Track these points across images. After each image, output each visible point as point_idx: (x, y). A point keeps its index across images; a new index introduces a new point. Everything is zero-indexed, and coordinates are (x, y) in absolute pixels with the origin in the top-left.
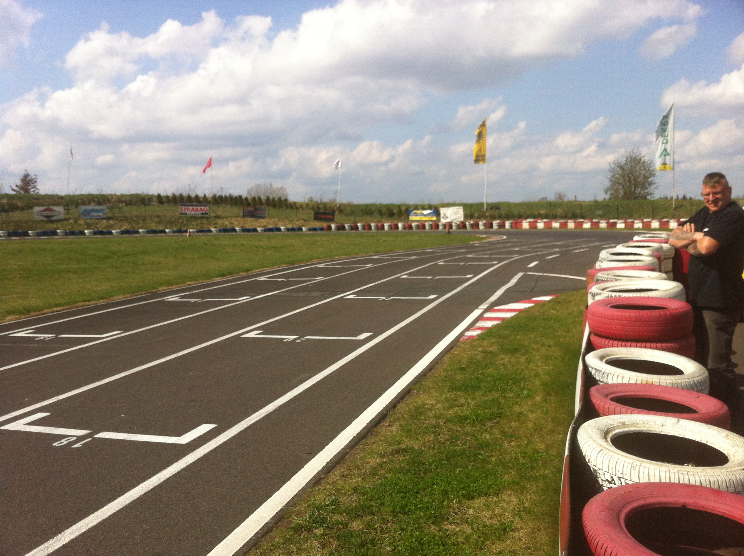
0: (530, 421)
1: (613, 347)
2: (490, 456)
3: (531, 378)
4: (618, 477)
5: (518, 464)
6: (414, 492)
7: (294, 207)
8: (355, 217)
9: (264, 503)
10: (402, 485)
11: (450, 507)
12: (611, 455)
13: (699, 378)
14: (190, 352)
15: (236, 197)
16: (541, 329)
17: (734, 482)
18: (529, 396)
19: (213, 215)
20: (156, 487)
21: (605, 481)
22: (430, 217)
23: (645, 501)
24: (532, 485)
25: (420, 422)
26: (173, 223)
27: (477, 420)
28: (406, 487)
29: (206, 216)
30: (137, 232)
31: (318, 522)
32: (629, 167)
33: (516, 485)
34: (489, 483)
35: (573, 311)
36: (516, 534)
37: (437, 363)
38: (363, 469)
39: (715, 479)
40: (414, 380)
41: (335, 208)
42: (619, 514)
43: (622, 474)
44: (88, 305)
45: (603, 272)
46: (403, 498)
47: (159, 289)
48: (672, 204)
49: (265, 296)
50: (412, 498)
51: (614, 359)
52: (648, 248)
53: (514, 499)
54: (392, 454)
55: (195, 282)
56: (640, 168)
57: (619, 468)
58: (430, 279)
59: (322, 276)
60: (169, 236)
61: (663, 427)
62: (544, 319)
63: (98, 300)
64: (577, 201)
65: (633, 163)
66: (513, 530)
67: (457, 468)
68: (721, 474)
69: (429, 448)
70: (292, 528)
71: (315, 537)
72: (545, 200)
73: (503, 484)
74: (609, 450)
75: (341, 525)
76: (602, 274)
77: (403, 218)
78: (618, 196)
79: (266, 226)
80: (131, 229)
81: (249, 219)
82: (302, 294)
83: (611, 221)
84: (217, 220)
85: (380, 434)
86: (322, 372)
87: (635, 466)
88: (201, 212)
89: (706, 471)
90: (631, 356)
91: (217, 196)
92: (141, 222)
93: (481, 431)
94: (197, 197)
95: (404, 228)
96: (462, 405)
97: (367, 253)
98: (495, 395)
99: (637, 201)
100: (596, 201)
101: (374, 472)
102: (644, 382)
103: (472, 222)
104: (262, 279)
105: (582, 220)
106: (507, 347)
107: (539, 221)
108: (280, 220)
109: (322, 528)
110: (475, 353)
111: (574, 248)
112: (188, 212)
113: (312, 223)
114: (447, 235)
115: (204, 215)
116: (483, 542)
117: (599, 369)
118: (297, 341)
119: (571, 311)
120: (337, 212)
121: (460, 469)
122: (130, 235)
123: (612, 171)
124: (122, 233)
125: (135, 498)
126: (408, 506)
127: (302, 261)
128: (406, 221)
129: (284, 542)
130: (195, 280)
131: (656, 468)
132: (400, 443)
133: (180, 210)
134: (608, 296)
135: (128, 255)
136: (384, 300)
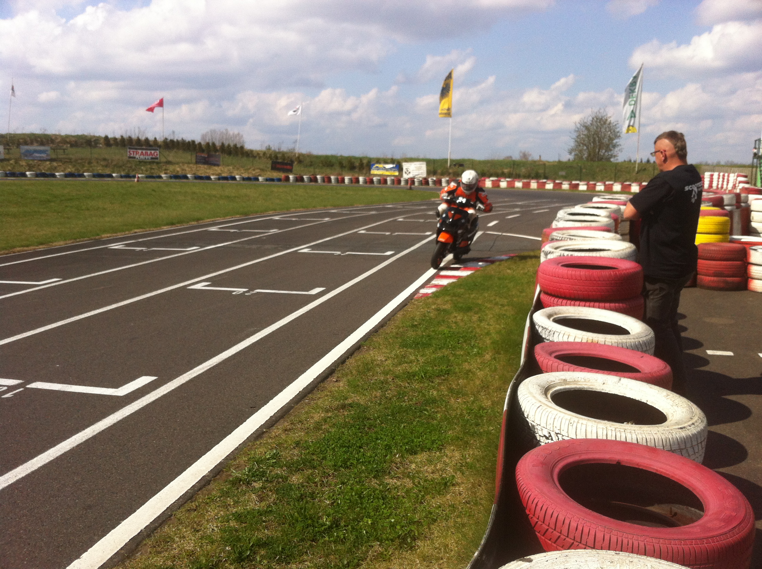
0: (479, 378)
1: (561, 305)
2: (436, 412)
3: (482, 336)
4: (556, 433)
5: (463, 420)
6: (357, 447)
7: (251, 155)
8: (314, 168)
9: (203, 457)
10: (346, 440)
11: (392, 462)
12: (549, 411)
13: (644, 339)
14: (132, 303)
15: (189, 142)
16: (496, 288)
17: (670, 440)
18: (479, 354)
19: (163, 160)
20: (90, 439)
21: (543, 437)
22: (393, 171)
23: (580, 457)
24: (475, 441)
25: (368, 378)
26: (121, 167)
27: (425, 376)
28: (349, 441)
29: (156, 160)
30: (82, 176)
31: (257, 475)
32: (595, 128)
33: (459, 440)
34: (433, 439)
35: (528, 271)
36: (457, 488)
37: (389, 320)
38: (307, 423)
39: (652, 437)
40: (364, 336)
41: (294, 159)
42: (552, 470)
43: (560, 430)
44: (26, 251)
45: (558, 232)
46: (345, 452)
47: (103, 236)
48: (635, 167)
49: (216, 247)
50: (354, 452)
51: (562, 318)
52: (606, 210)
53: (457, 454)
54: (337, 409)
55: (141, 230)
56: (606, 129)
57: (557, 424)
58: (388, 235)
59: (276, 229)
60: (116, 181)
61: (604, 385)
62: (499, 279)
63: (37, 246)
64: (541, 161)
65: (599, 124)
66: (453, 485)
67: (402, 423)
68: (658, 432)
69: (375, 403)
70: (230, 481)
71: (254, 490)
72: (510, 159)
73: (447, 439)
74: (547, 406)
75: (281, 478)
76: (557, 233)
77: (364, 171)
78: (582, 157)
79: (220, 174)
80: (76, 172)
81: (202, 166)
82: (254, 247)
83: (574, 182)
84: (168, 166)
85: (327, 389)
86: (270, 327)
87: (572, 422)
88: (151, 156)
89: (643, 429)
90: (578, 315)
91: (168, 140)
92: (86, 165)
93: (429, 387)
94: (147, 140)
95: (365, 182)
96: (411, 362)
97: (325, 206)
98: (446, 352)
99: (600, 163)
100: (560, 162)
101: (318, 427)
102: (590, 341)
103: (435, 179)
104: (214, 229)
105: (544, 181)
106: (460, 305)
107: (502, 180)
108: (236, 168)
109: (261, 481)
110: (429, 311)
111: (534, 208)
112: (137, 156)
113: (269, 173)
114: (409, 191)
115: (154, 160)
116: (423, 496)
117: (546, 327)
118: (246, 294)
119: (526, 271)
120: (296, 163)
121: (405, 424)
122: (74, 179)
123: (578, 131)
124: (66, 176)
125: (68, 450)
126: (350, 460)
127: (256, 212)
128: (368, 174)
129: (221, 495)
130: (142, 228)
131: (594, 425)
132: (346, 399)
133: (128, 153)
134: (561, 255)
135: (71, 199)
136: (340, 255)
